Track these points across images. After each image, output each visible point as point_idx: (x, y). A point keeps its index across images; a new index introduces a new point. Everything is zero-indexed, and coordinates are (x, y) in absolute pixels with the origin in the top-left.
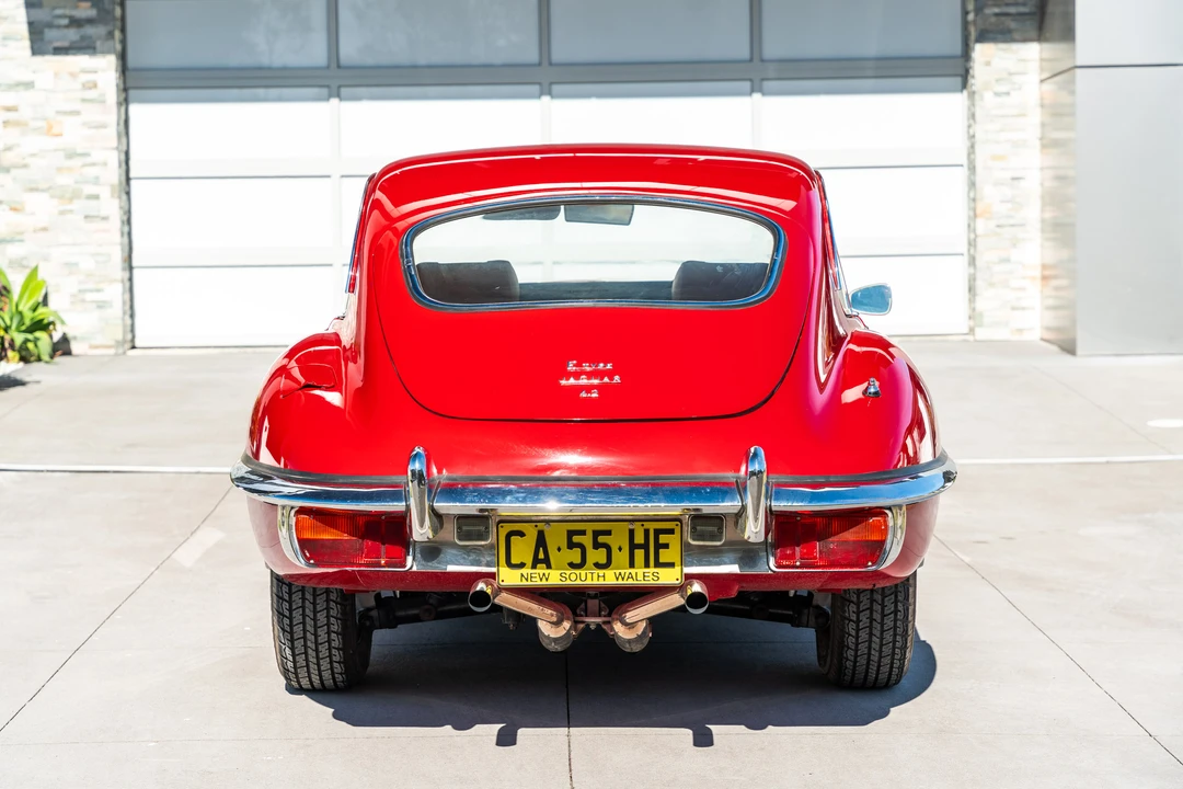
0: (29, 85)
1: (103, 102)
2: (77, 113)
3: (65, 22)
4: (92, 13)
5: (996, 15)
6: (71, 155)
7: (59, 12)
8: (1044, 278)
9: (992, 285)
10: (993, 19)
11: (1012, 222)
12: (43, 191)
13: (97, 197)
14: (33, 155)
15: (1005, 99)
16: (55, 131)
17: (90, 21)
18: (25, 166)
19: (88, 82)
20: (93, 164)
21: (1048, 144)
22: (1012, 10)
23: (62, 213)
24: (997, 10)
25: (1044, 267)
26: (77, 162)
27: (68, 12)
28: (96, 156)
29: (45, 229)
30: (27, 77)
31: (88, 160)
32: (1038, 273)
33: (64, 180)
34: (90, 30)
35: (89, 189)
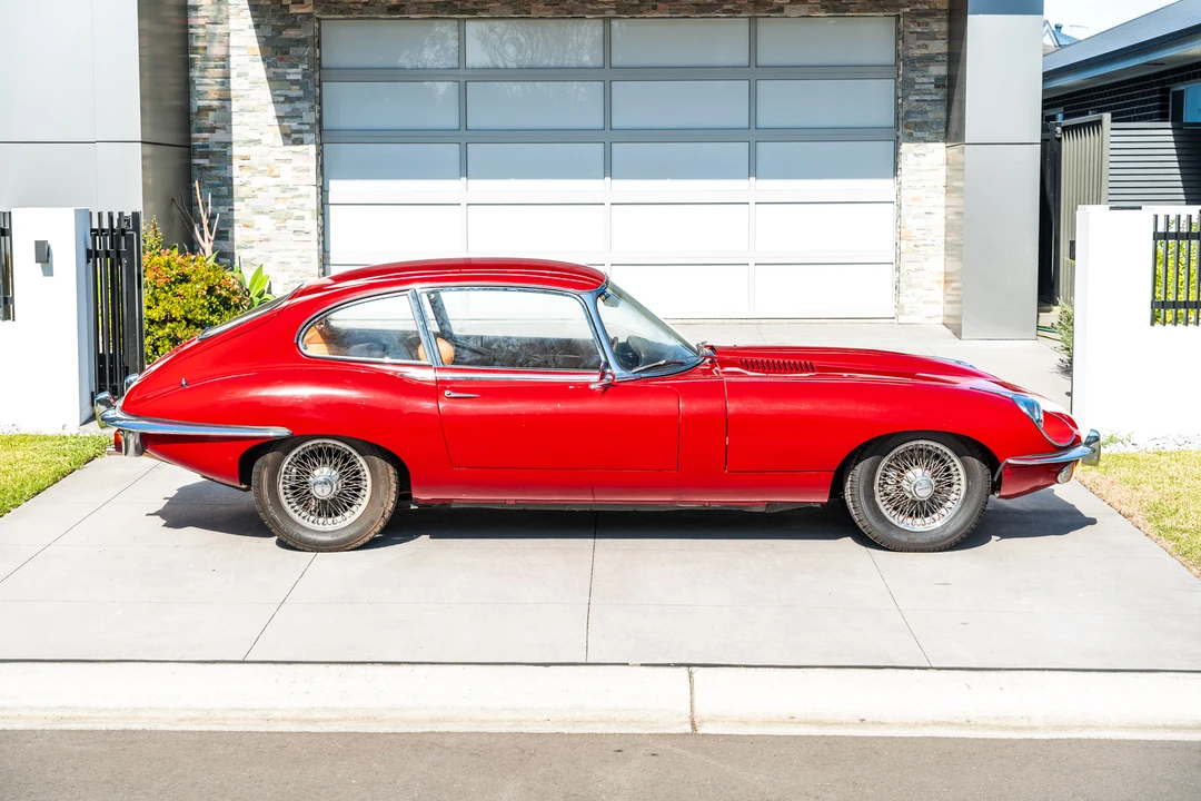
0: (258, 142)
1: (307, 154)
2: (288, 161)
3: (283, 99)
4: (301, 93)
5: (917, 101)
6: (285, 189)
7: (278, 92)
8: (946, 282)
9: (910, 286)
10: (915, 104)
11: (925, 242)
12: (266, 214)
13: (302, 218)
14: (260, 189)
15: (922, 158)
16: (275, 173)
17: (299, 99)
18: (254, 197)
19: (297, 139)
20: (301, 196)
21: (949, 190)
22: (928, 98)
23: (279, 229)
24: (918, 98)
25: (946, 274)
26: (288, 195)
27: (283, 92)
28: (303, 190)
29: (267, 240)
30: (256, 136)
31: (296, 193)
32: (942, 279)
33: (280, 206)
34: (298, 105)
35: (297, 213)
